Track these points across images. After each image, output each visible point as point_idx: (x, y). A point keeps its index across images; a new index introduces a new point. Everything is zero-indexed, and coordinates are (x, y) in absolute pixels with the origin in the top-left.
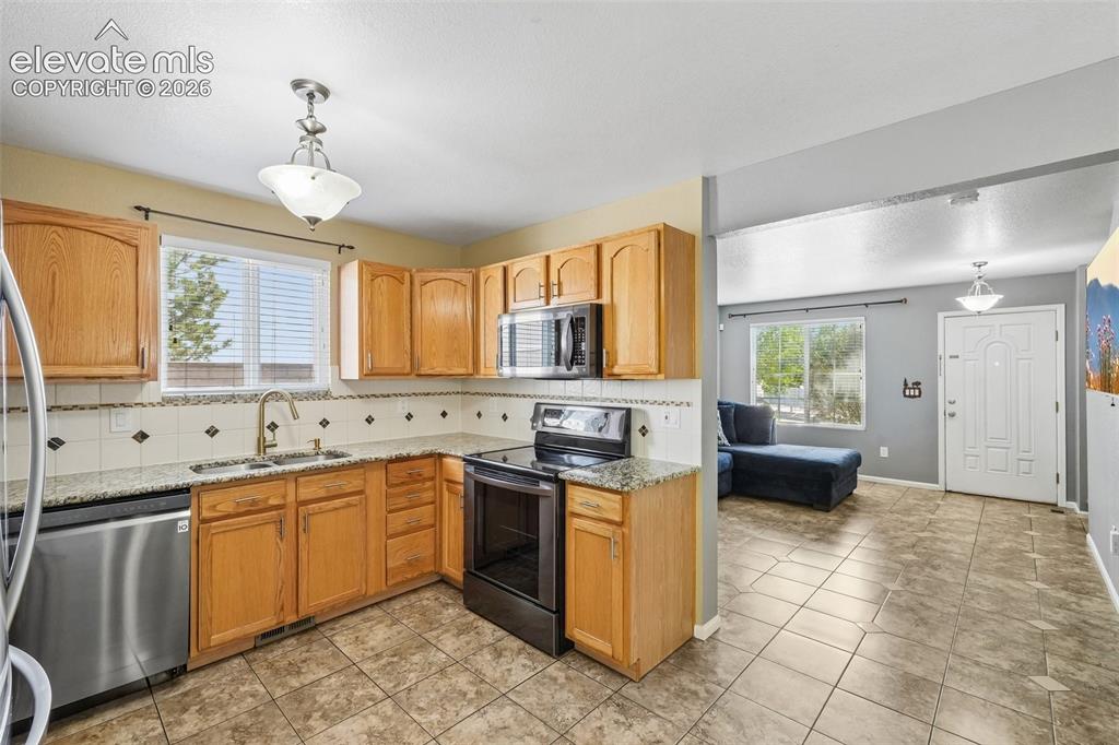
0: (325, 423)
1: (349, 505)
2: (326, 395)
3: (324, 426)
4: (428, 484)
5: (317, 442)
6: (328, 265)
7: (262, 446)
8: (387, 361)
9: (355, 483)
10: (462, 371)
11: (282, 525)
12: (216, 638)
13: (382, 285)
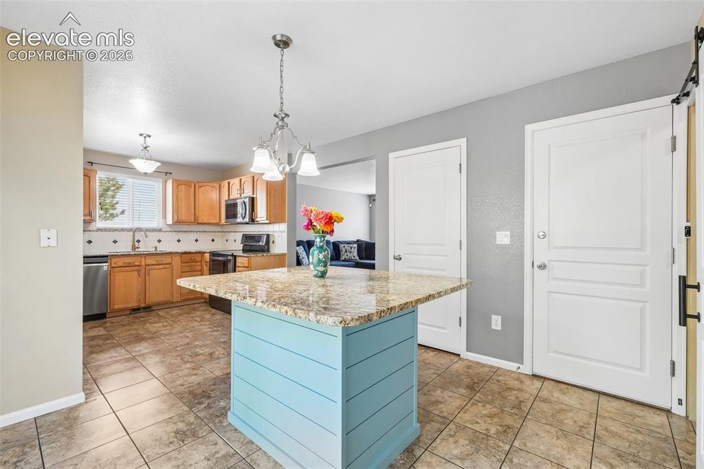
0: (159, 241)
1: (165, 268)
2: (160, 230)
4: (199, 263)
5: (156, 248)
6: (161, 180)
7: (134, 248)
8: (183, 217)
9: (168, 260)
10: (215, 222)
11: (139, 272)
12: (116, 307)
13: (182, 188)
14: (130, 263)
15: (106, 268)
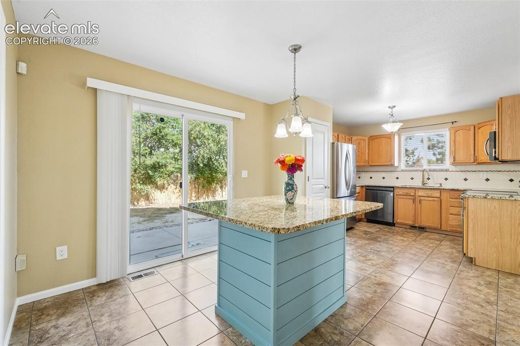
1: (434, 200)
2: (447, 170)
3: (446, 180)
5: (441, 184)
6: (448, 129)
7: (424, 184)
8: (462, 159)
9: (437, 194)
11: (414, 200)
12: (398, 221)
13: (460, 133)
14: (407, 193)
15: (392, 194)
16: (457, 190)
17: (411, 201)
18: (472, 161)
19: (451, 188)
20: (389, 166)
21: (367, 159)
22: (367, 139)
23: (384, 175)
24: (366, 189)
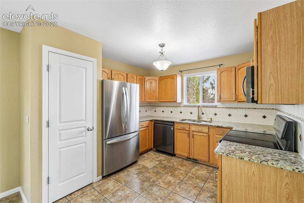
1: (204, 136)
2: (216, 107)
3: (215, 115)
5: (211, 119)
6: (216, 71)
7: (199, 118)
8: (226, 97)
9: (206, 130)
11: (189, 134)
12: (177, 152)
13: (225, 74)
14: (183, 128)
15: (172, 129)
16: (222, 127)
17: (187, 135)
18: (234, 99)
19: (216, 125)
20: (173, 102)
21: (157, 96)
22: (157, 79)
23: (171, 109)
24: (155, 123)
